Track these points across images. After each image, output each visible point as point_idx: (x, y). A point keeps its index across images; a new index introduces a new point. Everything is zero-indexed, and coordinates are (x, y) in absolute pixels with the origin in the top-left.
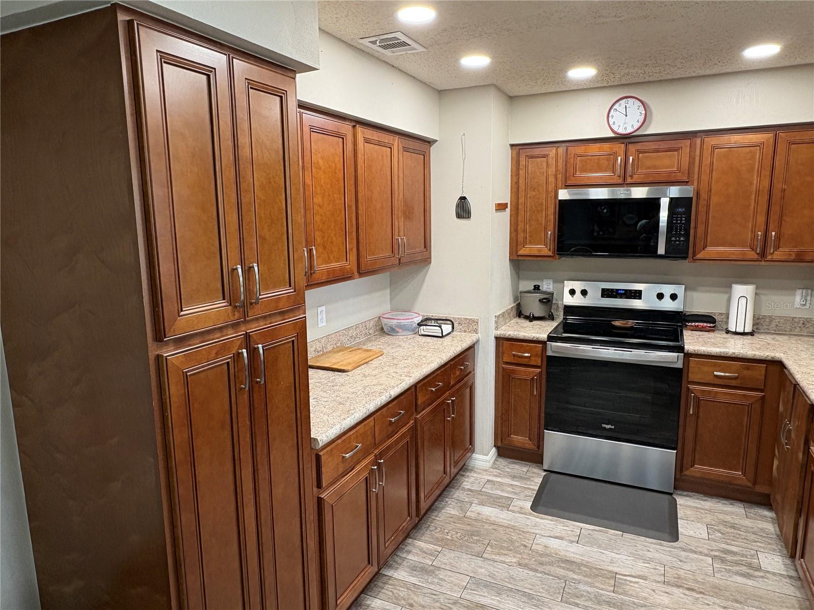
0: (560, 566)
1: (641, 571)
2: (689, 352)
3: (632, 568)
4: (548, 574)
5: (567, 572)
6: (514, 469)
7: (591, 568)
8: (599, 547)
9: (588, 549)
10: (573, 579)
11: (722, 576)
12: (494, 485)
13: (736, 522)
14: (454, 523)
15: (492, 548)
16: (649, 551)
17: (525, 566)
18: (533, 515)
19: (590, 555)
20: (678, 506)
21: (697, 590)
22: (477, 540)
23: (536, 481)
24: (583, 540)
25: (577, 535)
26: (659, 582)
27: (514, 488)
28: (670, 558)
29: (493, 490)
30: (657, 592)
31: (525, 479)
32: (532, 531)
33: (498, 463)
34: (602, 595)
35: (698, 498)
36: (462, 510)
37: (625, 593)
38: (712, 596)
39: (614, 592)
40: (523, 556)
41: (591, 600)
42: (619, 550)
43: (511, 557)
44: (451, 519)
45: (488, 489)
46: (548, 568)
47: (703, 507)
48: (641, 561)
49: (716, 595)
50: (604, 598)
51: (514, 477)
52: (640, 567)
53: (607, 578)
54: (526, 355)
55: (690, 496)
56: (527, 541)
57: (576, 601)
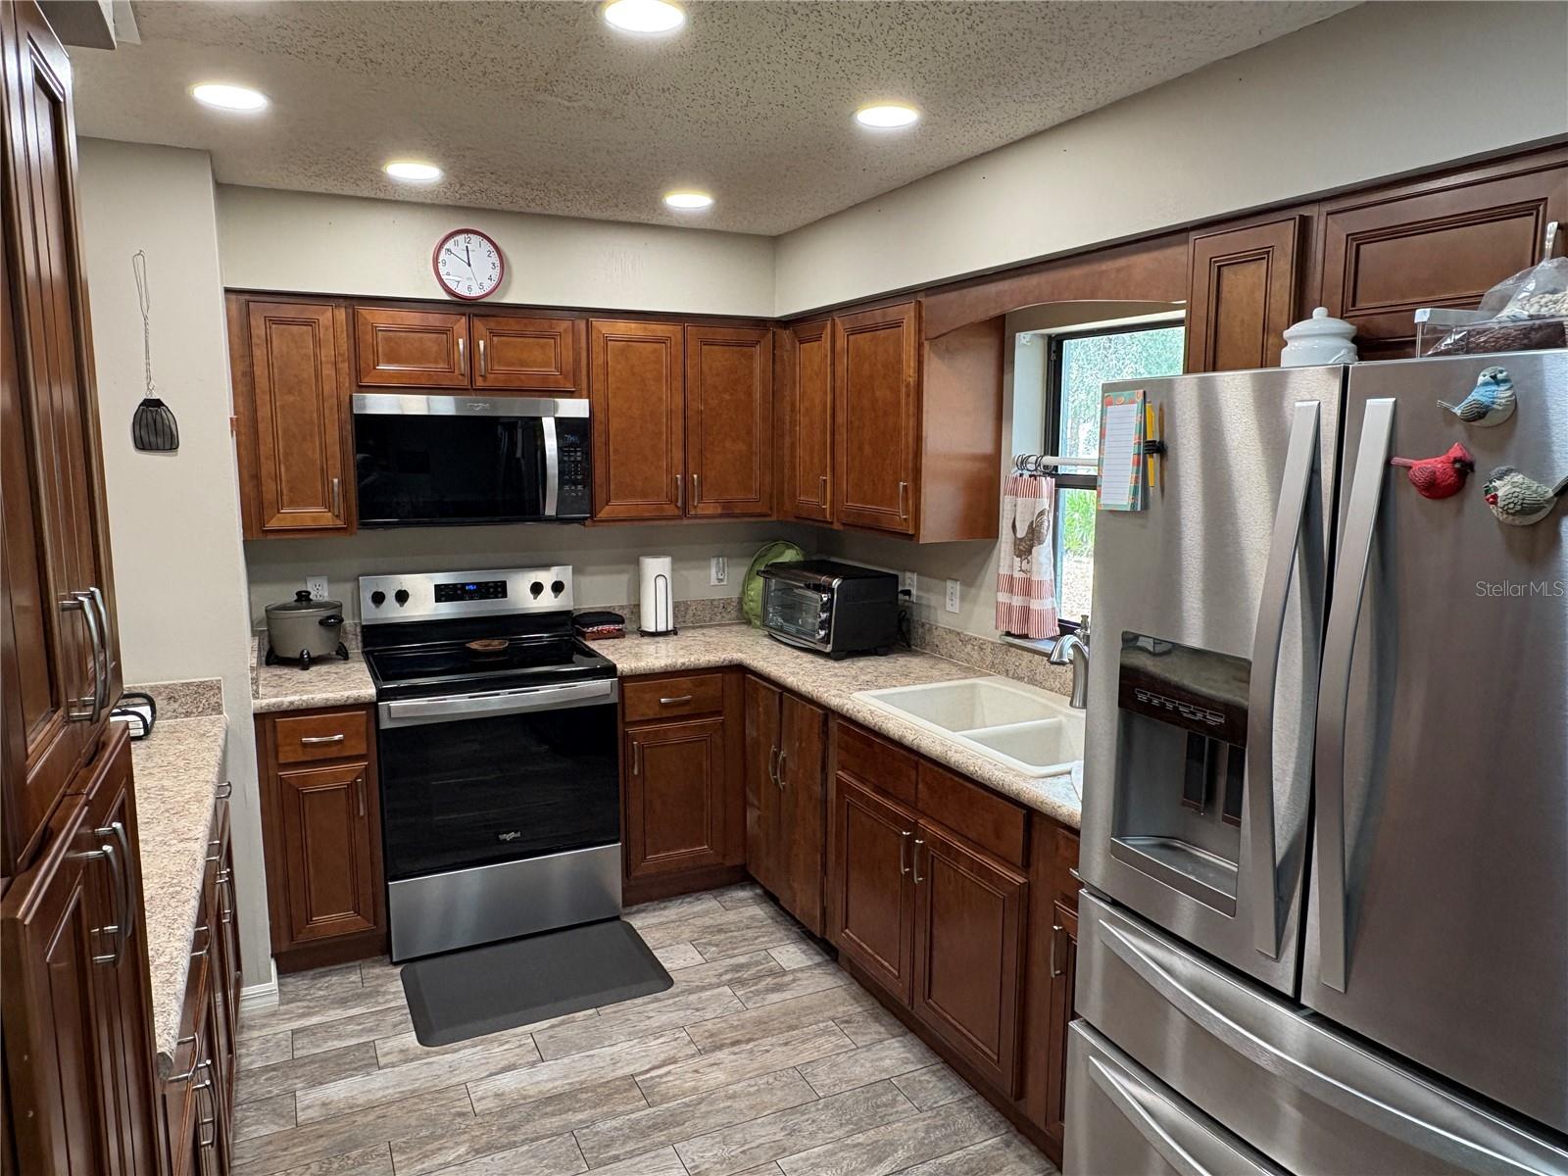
0: (546, 1114)
1: (662, 1052)
2: (624, 674)
3: (647, 1056)
4: (537, 1139)
5: (563, 1116)
6: (332, 985)
7: (593, 1089)
8: (580, 1049)
9: (566, 1060)
10: (581, 1121)
11: (755, 1003)
12: (314, 1034)
13: (719, 922)
14: (286, 1149)
15: (404, 1153)
16: (650, 1018)
17: (489, 1149)
18: (433, 1052)
19: (577, 1070)
20: (639, 932)
21: (743, 1039)
22: (362, 1156)
23: (393, 990)
24: (550, 1052)
25: (533, 1049)
26: (693, 1056)
27: (362, 1021)
28: (682, 1014)
29: (318, 1046)
30: (701, 1071)
31: (369, 995)
32: (455, 1080)
33: (291, 988)
34: (638, 1121)
35: (654, 910)
36: (281, 1116)
37: (665, 1099)
38: (763, 1037)
39: (650, 1107)
40: (473, 1133)
41: (629, 1137)
42: (610, 1038)
43: (452, 1148)
44: (271, 1148)
45: (306, 1049)
46: (528, 1129)
47: (668, 919)
48: (651, 1038)
49: (767, 1033)
50: (644, 1123)
51: (343, 1002)
52: (658, 1049)
53: (626, 1090)
54: (337, 737)
55: (643, 911)
56: (458, 1103)
57: (610, 1154)
